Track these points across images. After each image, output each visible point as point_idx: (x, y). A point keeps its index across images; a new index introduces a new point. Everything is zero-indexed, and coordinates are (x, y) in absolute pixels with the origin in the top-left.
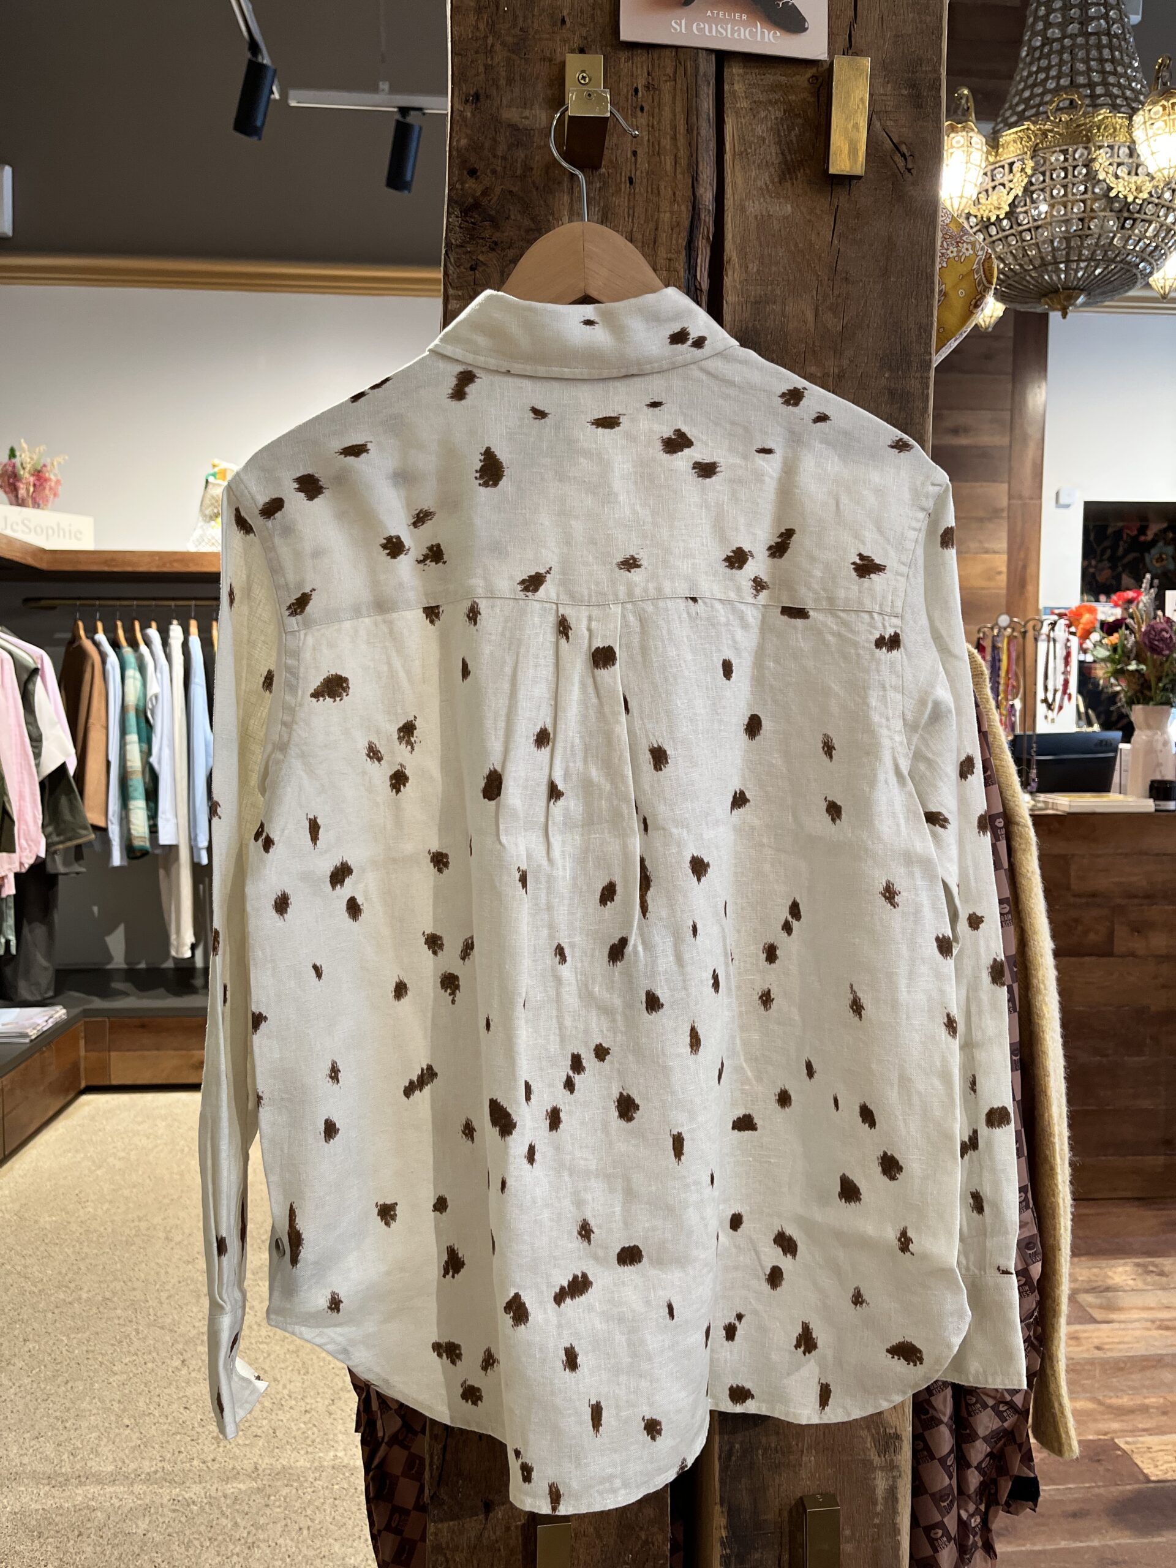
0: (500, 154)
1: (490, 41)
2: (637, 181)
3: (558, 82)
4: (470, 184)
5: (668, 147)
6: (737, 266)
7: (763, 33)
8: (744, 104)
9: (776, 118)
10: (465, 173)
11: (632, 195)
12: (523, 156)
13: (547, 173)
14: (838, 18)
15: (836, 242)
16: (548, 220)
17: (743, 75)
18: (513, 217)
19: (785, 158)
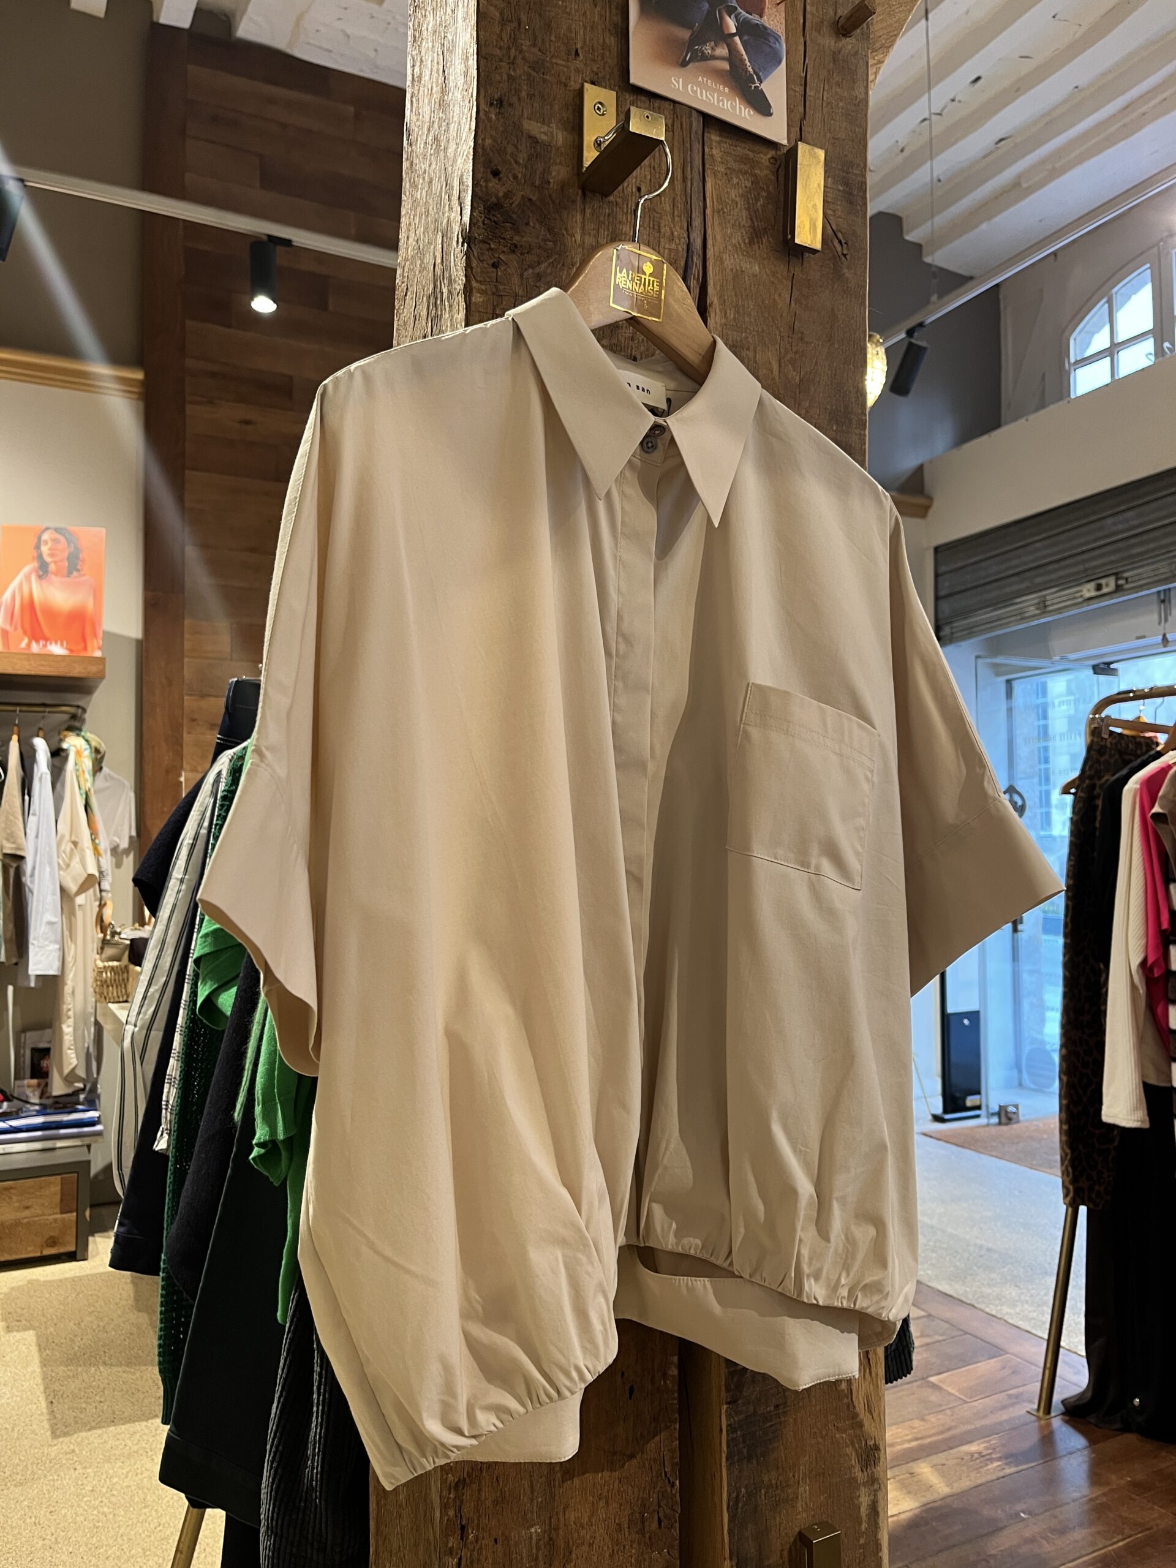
0: (521, 162)
1: (513, 52)
3: (573, 108)
4: (493, 183)
6: (718, 310)
7: (740, 108)
8: (722, 169)
9: (746, 187)
10: (489, 170)
12: (541, 169)
13: (562, 188)
15: (793, 304)
16: (563, 235)
17: (719, 143)
18: (531, 224)
19: (753, 223)
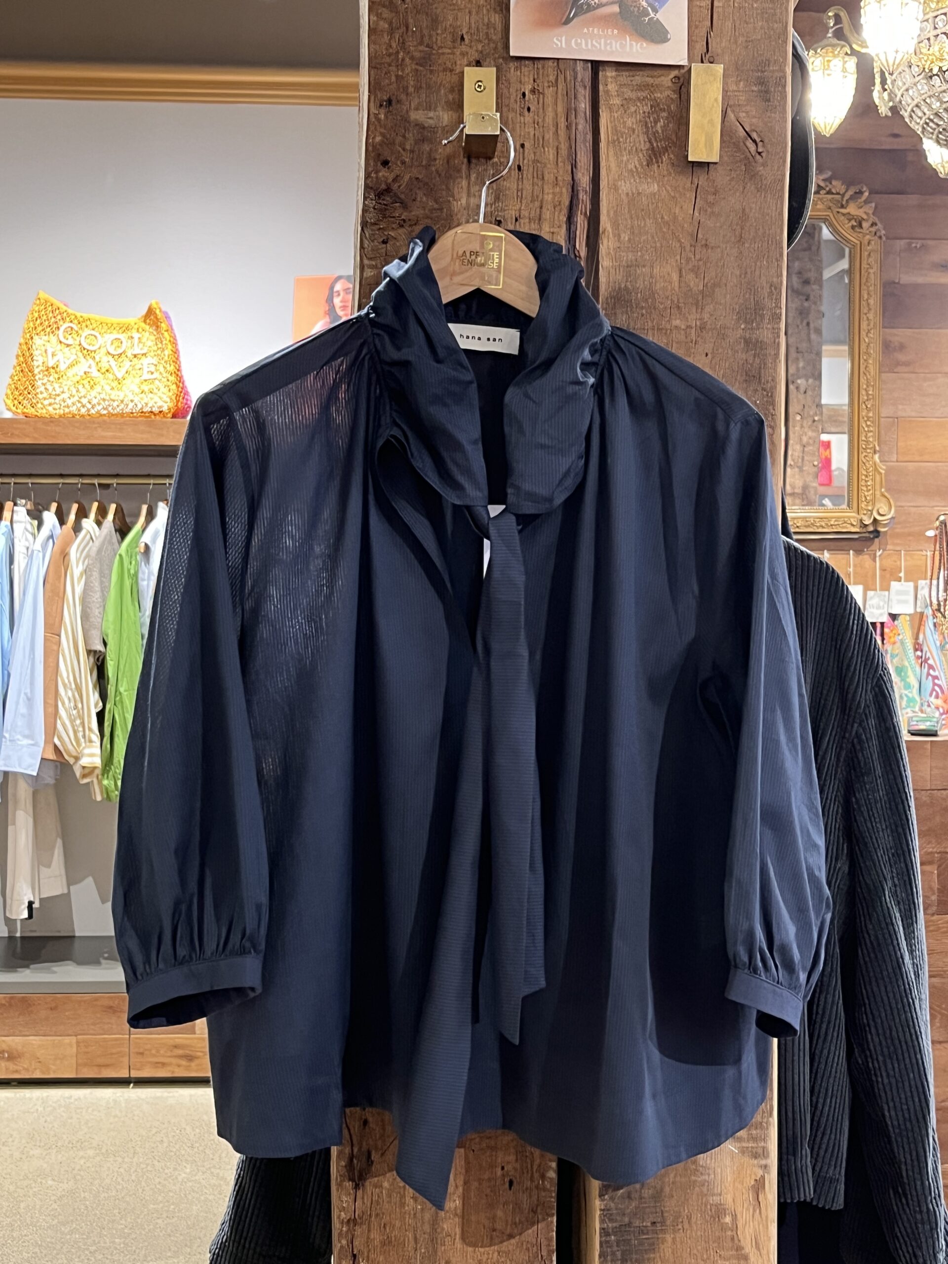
0: (408, 147)
1: (402, 54)
2: (524, 168)
3: (459, 88)
4: (383, 173)
5: (551, 140)
6: (611, 235)
7: (631, 45)
8: (617, 101)
9: (644, 112)
10: (379, 164)
11: (520, 179)
12: (428, 149)
13: (448, 162)
14: (697, 27)
15: (696, 214)
16: (449, 201)
17: (615, 78)
18: (419, 199)
19: (652, 145)
